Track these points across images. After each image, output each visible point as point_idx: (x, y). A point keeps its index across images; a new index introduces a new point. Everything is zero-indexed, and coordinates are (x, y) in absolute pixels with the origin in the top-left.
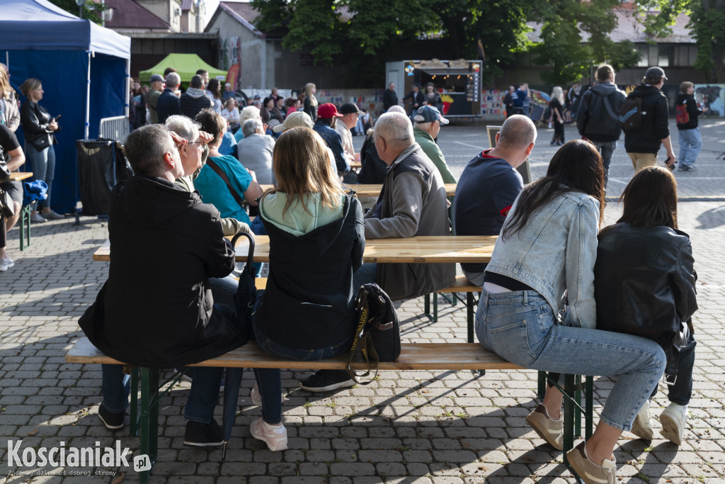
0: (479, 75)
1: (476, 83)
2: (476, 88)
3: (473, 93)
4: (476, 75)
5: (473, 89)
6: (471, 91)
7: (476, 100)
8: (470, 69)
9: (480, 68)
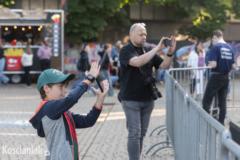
0: (60, 26)
1: (56, 36)
2: (56, 41)
3: (52, 46)
4: (56, 26)
5: (53, 42)
6: (50, 44)
7: (56, 55)
8: (49, 19)
9: (60, 18)
